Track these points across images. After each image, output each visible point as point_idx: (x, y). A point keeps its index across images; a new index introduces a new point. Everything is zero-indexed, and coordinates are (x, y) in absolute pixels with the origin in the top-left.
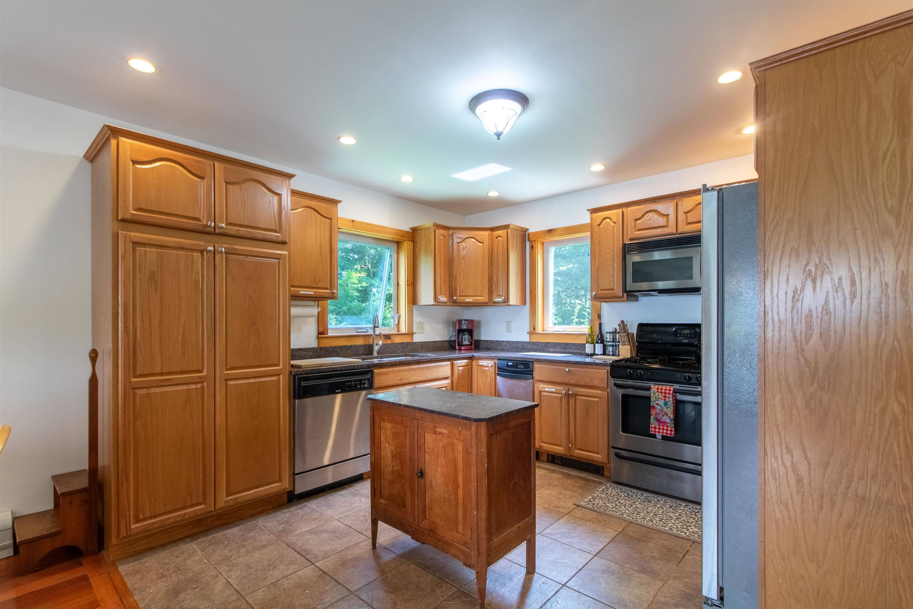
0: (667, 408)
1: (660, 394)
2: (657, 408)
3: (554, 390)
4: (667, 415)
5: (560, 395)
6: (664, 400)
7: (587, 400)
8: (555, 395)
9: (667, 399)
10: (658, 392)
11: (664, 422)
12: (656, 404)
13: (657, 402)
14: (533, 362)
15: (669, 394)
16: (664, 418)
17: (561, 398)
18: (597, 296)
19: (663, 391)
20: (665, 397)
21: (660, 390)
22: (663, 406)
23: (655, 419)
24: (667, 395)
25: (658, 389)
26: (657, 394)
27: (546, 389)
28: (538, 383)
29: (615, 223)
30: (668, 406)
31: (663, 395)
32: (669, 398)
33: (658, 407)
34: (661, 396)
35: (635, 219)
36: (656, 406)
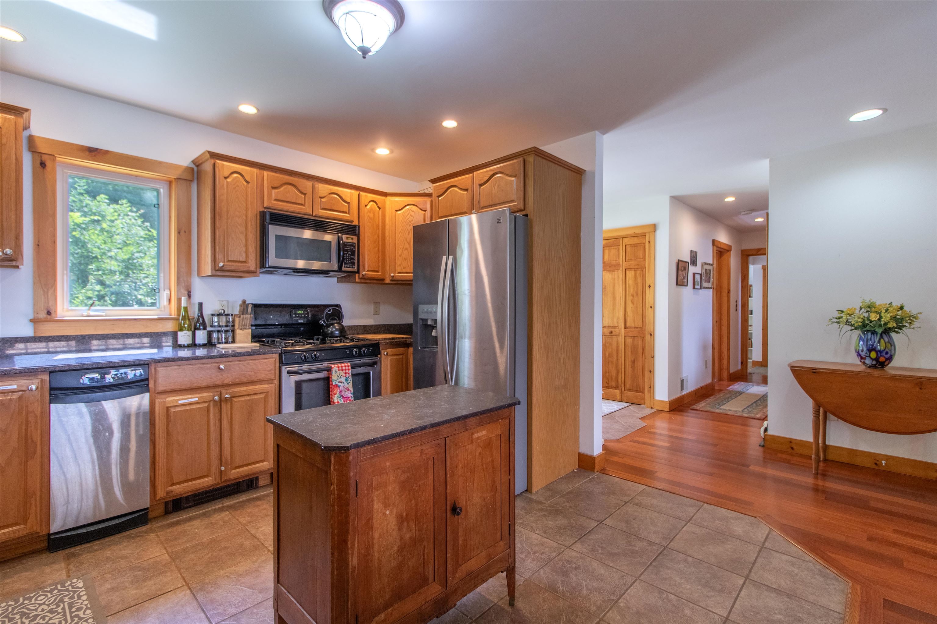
0: (348, 384)
1: (341, 371)
2: (340, 386)
3: (197, 399)
4: (349, 390)
5: (206, 405)
6: (345, 376)
7: (249, 400)
8: (198, 406)
9: (347, 374)
10: (339, 370)
11: (347, 398)
12: (339, 382)
13: (339, 380)
14: (148, 364)
15: (349, 370)
16: (347, 393)
17: (208, 408)
18: (223, 268)
19: (344, 368)
20: (346, 373)
21: (340, 368)
22: (345, 382)
23: (340, 397)
24: (347, 371)
25: (338, 367)
26: (338, 372)
27: (180, 402)
28: (159, 396)
29: (248, 182)
30: (349, 381)
31: (344, 371)
32: (349, 373)
33: (342, 385)
34: (342, 373)
35: (273, 186)
36: (339, 384)
